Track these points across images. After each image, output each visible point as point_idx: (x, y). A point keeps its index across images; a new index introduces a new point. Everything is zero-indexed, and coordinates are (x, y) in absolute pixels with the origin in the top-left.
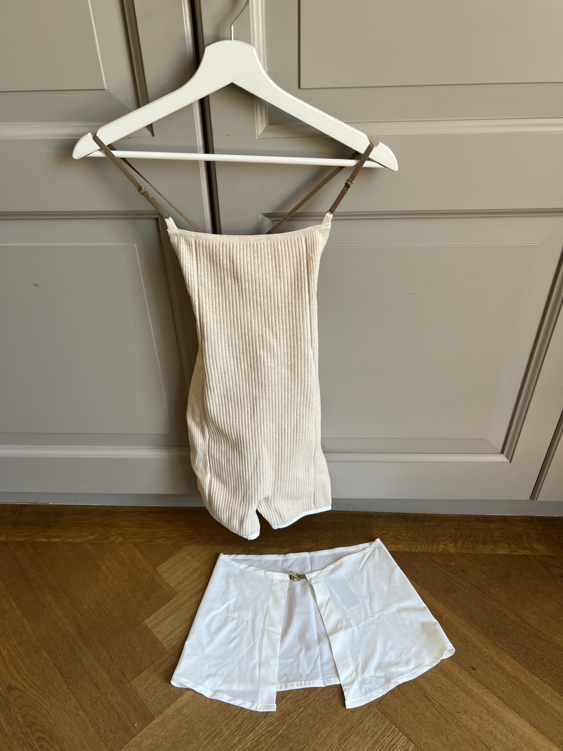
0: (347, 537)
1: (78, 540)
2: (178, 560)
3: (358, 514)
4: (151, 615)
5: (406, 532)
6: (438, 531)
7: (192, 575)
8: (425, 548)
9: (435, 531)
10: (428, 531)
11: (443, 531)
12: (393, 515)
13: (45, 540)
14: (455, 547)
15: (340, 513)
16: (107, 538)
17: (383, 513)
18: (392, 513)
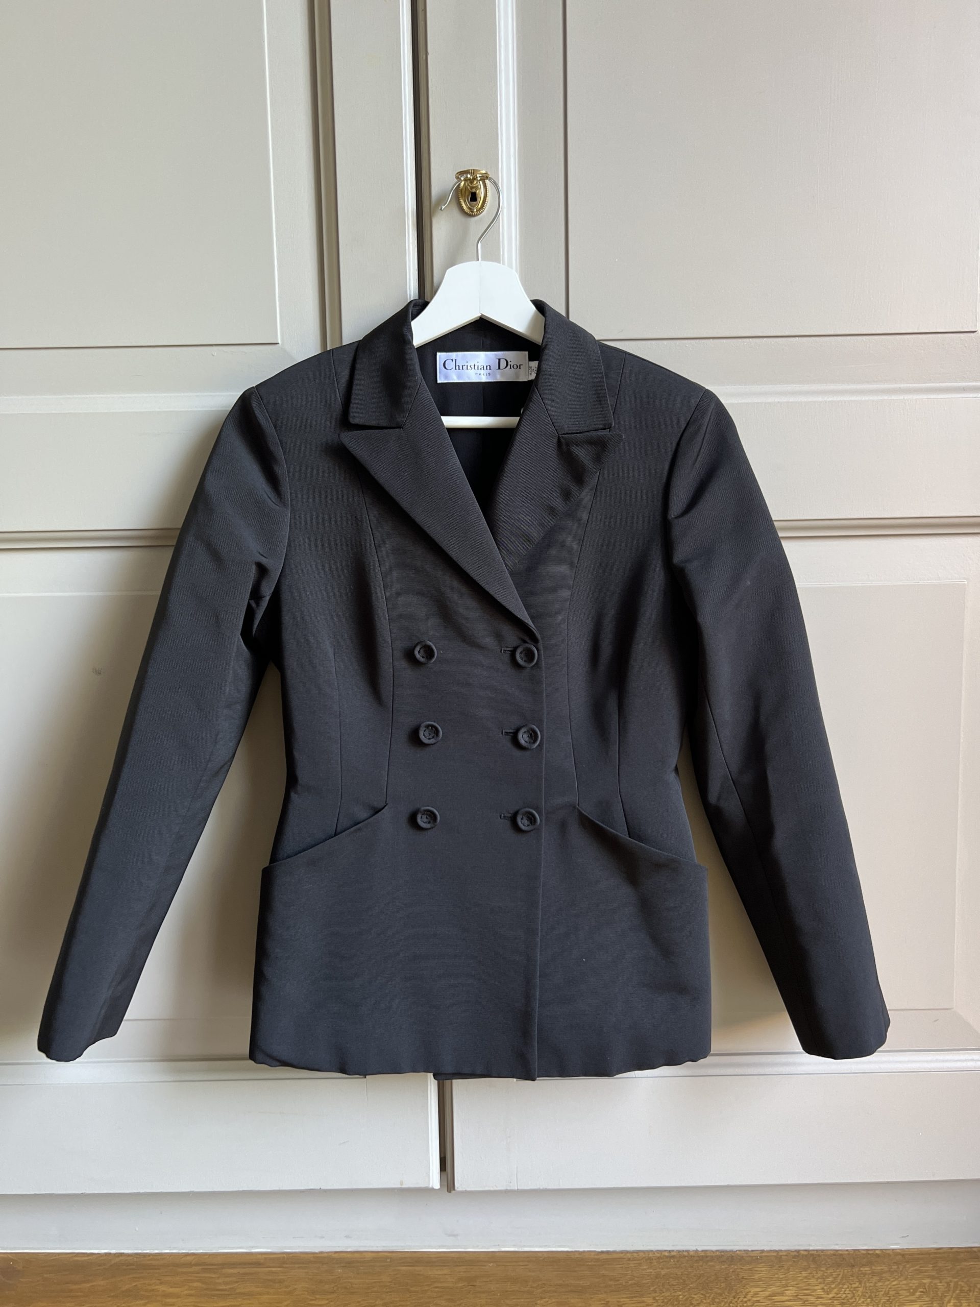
3: (707, 1257)
5: (823, 1289)
6: (894, 1283)
9: (888, 1283)
10: (872, 1284)
11: (905, 1282)
12: (786, 1255)
15: (667, 1254)
17: (763, 1251)
18: (782, 1250)
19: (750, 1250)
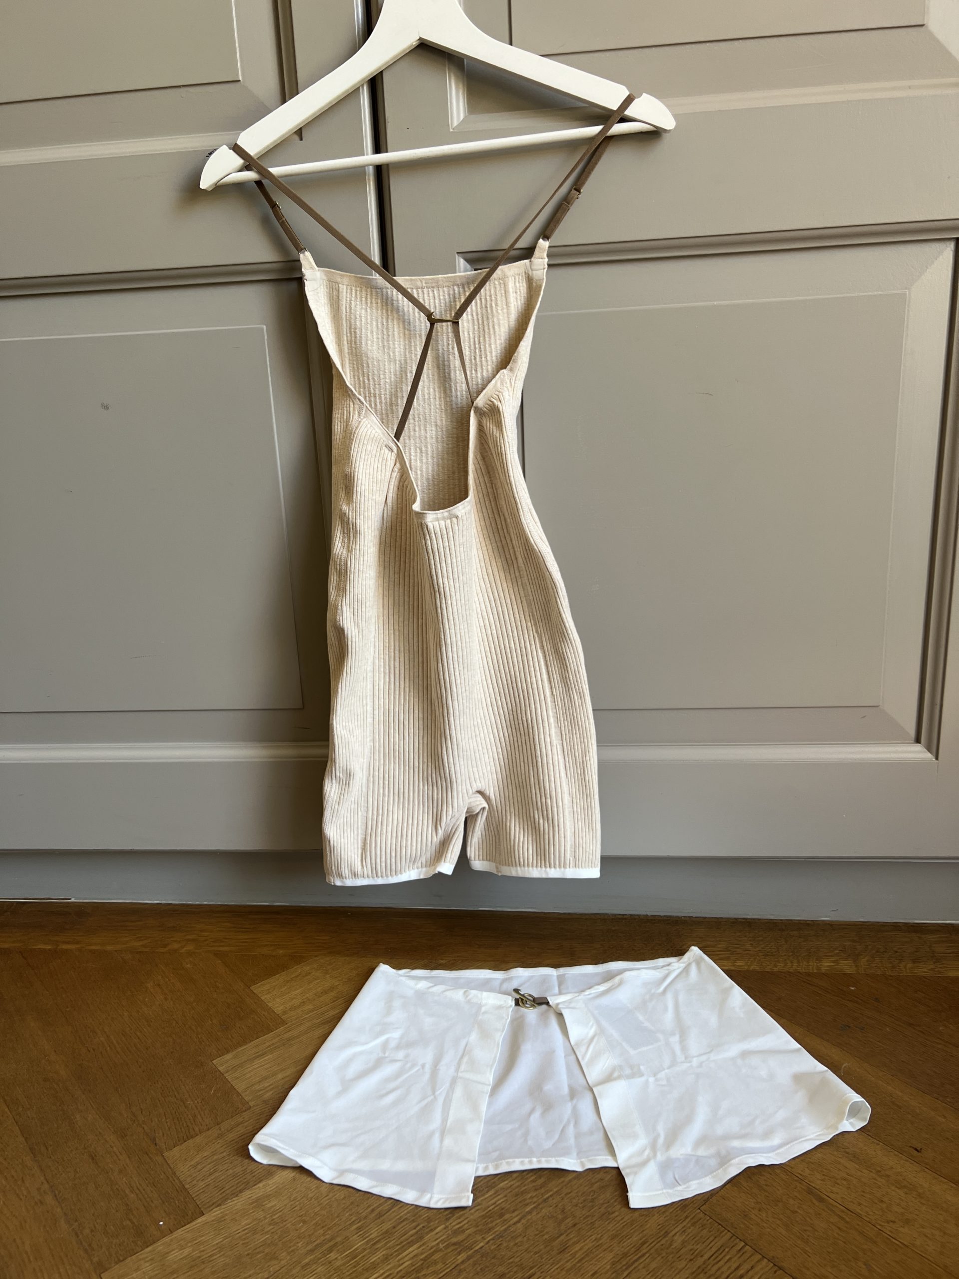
0: (633, 950)
1: (109, 948)
2: (297, 977)
4: (228, 1052)
5: (751, 944)
6: (817, 943)
7: (320, 997)
8: (792, 966)
9: (811, 943)
10: (796, 944)
11: (827, 943)
12: (726, 921)
13: (49, 947)
14: (856, 966)
15: (620, 917)
16: (165, 946)
19: (694, 915)
